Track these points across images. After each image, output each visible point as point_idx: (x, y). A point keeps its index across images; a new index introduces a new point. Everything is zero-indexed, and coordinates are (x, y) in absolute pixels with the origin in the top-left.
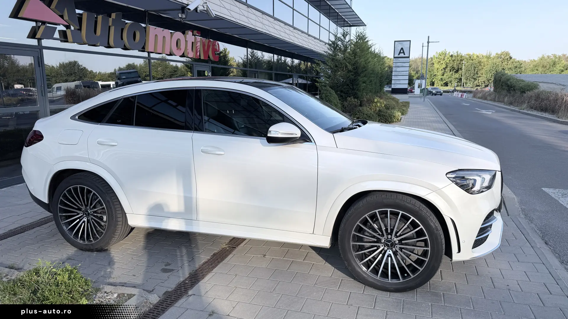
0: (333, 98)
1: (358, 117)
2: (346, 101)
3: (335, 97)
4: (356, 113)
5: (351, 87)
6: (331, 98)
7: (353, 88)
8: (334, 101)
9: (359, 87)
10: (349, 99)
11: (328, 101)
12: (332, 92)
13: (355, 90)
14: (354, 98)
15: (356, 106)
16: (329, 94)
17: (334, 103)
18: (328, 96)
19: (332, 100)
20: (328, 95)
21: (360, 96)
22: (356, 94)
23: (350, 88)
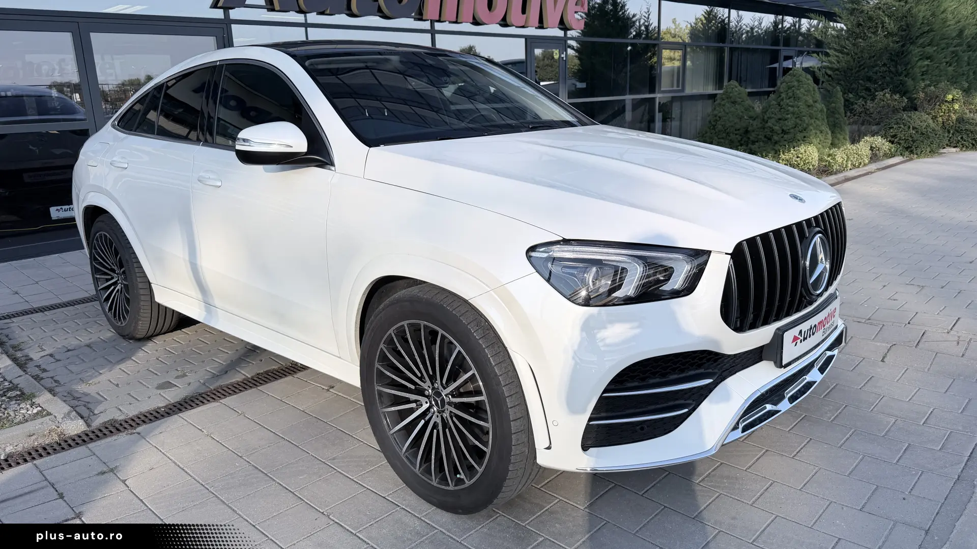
0: (804, 92)
1: (893, 134)
2: (873, 100)
3: (812, 89)
4: (890, 126)
5: (893, 69)
6: (798, 92)
7: (897, 72)
8: (804, 97)
9: (912, 68)
10: (880, 94)
11: (792, 99)
12: (806, 78)
13: (900, 75)
14: (893, 92)
15: (895, 111)
16: (796, 83)
17: (806, 101)
18: (793, 87)
19: (801, 95)
20: (793, 84)
21: (912, 88)
22: (903, 83)
23: (890, 72)
